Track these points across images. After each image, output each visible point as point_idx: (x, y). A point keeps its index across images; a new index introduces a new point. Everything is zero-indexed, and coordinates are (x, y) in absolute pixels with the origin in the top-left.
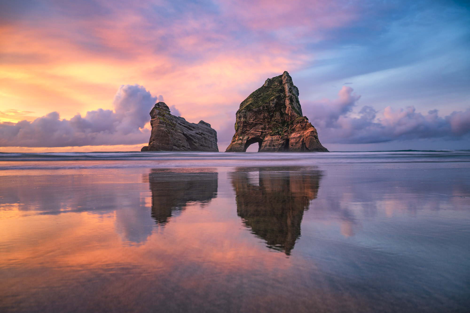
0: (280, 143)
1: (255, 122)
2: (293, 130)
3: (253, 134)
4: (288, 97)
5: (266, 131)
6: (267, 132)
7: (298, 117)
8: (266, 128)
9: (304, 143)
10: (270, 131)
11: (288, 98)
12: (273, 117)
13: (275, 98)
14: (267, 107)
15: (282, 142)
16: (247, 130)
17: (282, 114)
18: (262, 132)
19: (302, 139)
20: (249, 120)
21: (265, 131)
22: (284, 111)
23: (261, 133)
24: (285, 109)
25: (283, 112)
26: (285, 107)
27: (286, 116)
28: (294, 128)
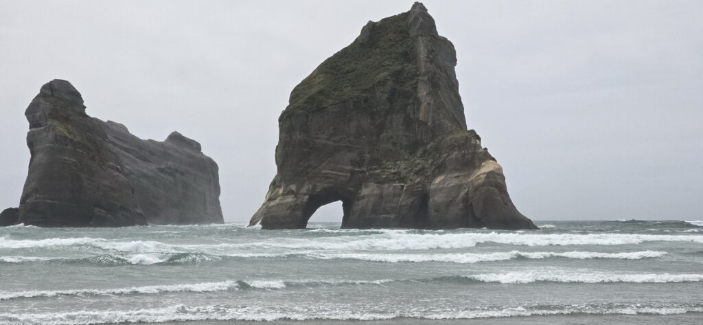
0: (404, 203)
1: (332, 143)
2: (440, 169)
3: (327, 177)
4: (425, 75)
5: (364, 169)
6: (367, 174)
7: (452, 132)
8: (364, 160)
9: (469, 203)
10: (375, 169)
11: (426, 78)
12: (385, 131)
13: (390, 75)
14: (366, 100)
15: (409, 201)
16: (309, 167)
17: (409, 123)
18: (353, 172)
19: (462, 194)
20: (318, 138)
21: (360, 170)
22: (414, 113)
23: (349, 174)
24: (418, 109)
25: (412, 116)
26: (418, 102)
27: (419, 128)
28: (442, 163)
